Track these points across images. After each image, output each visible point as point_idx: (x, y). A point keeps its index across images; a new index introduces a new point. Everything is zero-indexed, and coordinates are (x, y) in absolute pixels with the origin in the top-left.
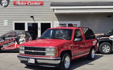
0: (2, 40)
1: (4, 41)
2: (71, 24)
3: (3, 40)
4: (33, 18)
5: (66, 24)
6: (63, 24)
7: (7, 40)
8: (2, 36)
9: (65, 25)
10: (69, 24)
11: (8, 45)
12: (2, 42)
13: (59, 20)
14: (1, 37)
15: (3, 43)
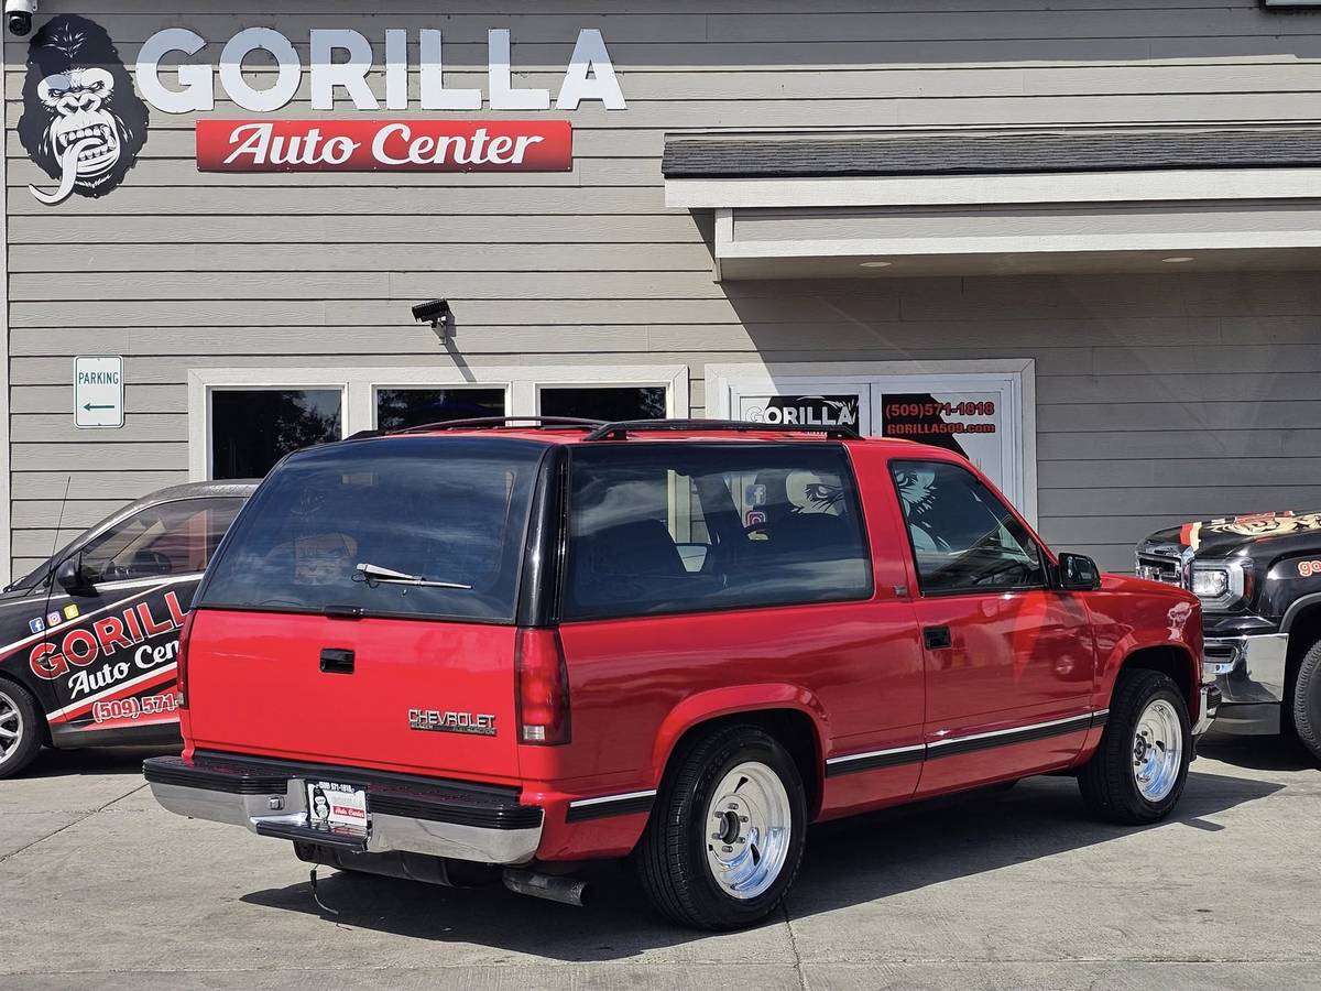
0: (60, 608)
1: (86, 625)
2: (926, 399)
3: (71, 611)
4: (447, 331)
5: (851, 400)
6: (817, 404)
7: (118, 612)
8: (64, 555)
9: (845, 417)
10: (888, 400)
11: (135, 672)
12: (57, 638)
13: (771, 353)
14: (50, 575)
15: (68, 643)
